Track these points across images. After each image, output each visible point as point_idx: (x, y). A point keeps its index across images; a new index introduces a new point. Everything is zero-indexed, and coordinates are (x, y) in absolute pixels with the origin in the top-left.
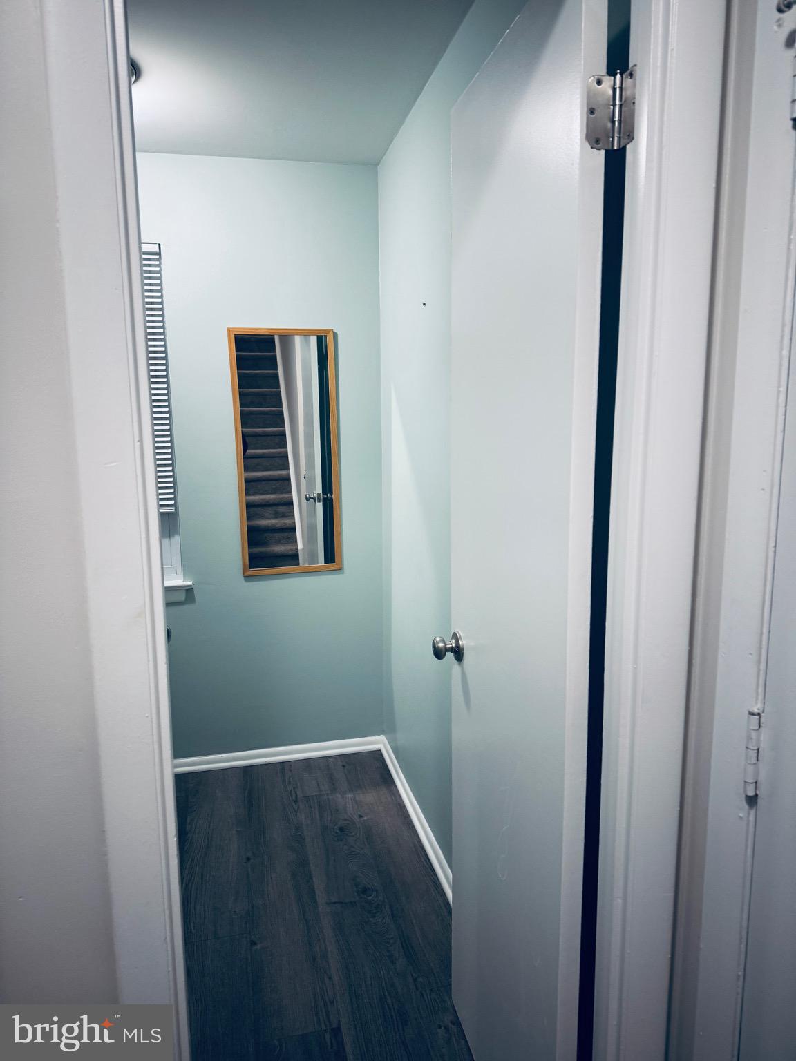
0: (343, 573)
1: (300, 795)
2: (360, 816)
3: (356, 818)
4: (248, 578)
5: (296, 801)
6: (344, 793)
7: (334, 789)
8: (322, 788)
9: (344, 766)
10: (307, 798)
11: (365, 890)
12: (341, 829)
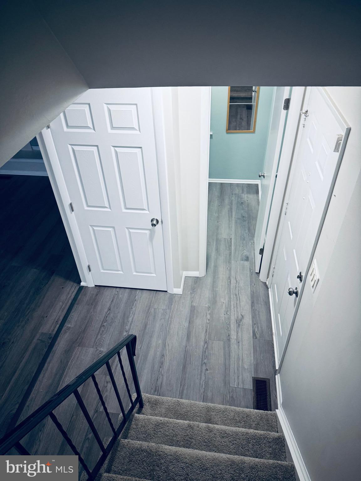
0: (255, 134)
1: (234, 193)
2: (247, 201)
3: (246, 201)
4: (227, 133)
5: (233, 194)
6: (245, 194)
7: (243, 193)
8: (240, 192)
9: (247, 187)
10: (235, 194)
11: (243, 217)
12: (242, 203)
